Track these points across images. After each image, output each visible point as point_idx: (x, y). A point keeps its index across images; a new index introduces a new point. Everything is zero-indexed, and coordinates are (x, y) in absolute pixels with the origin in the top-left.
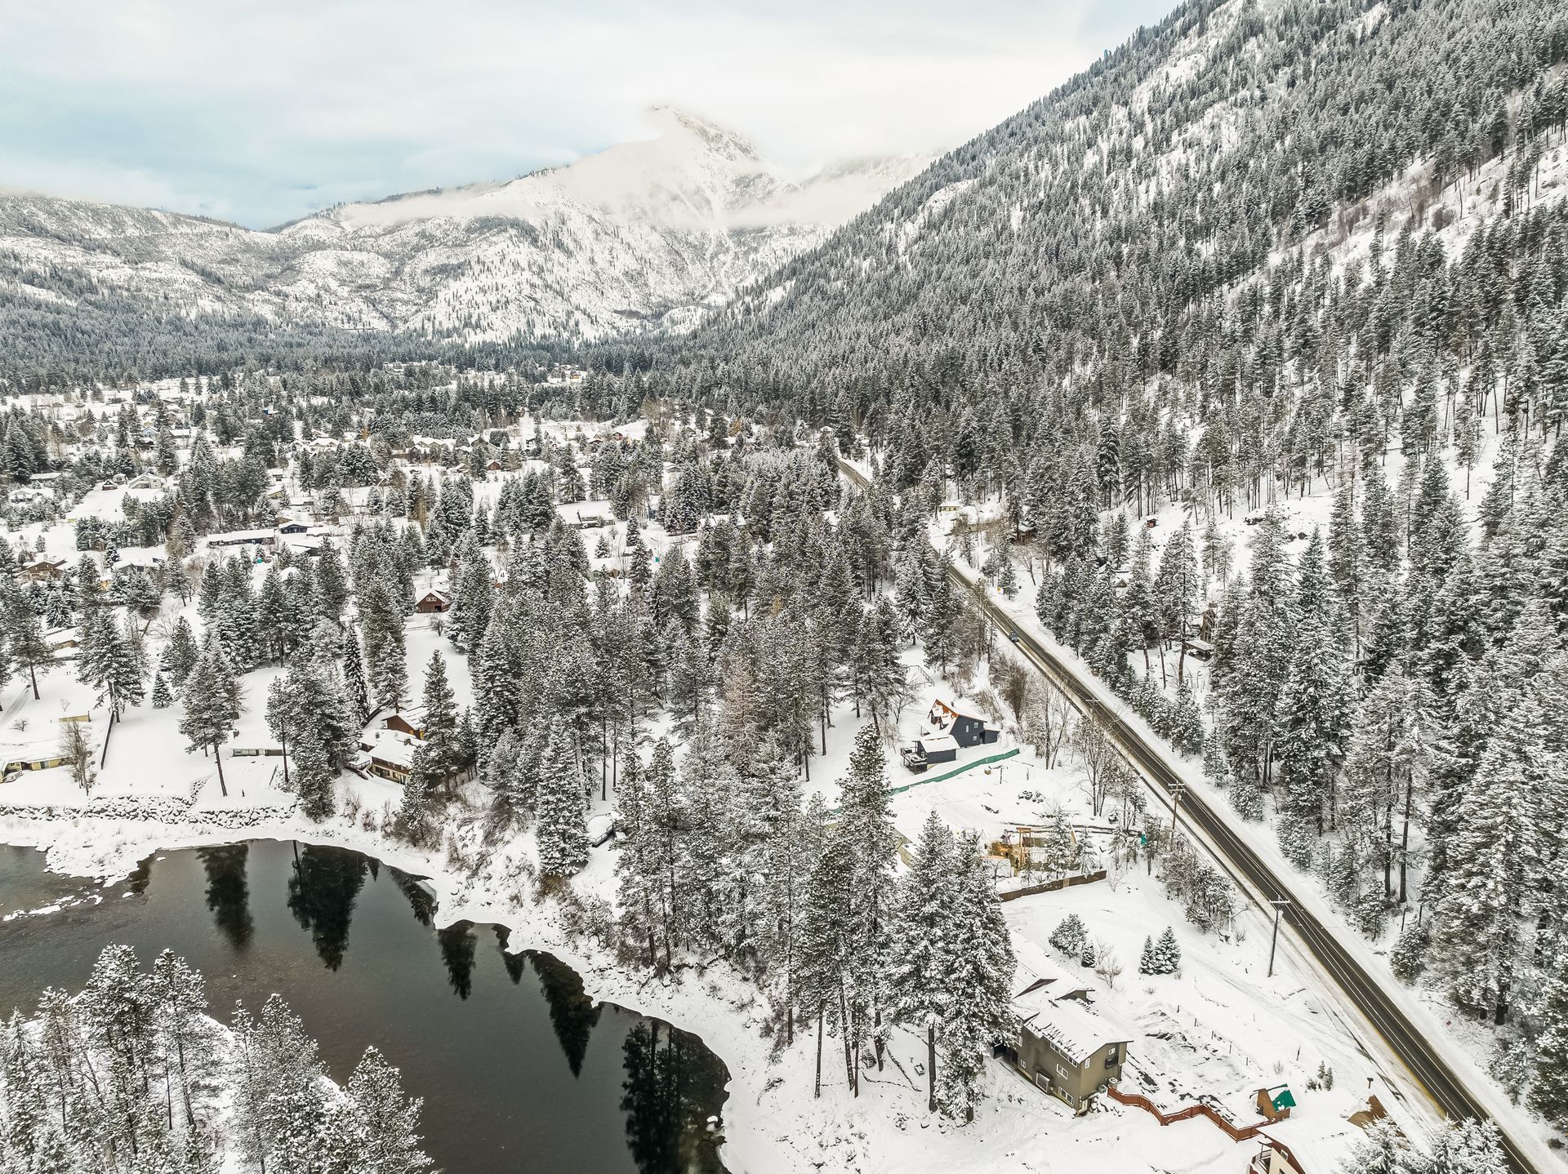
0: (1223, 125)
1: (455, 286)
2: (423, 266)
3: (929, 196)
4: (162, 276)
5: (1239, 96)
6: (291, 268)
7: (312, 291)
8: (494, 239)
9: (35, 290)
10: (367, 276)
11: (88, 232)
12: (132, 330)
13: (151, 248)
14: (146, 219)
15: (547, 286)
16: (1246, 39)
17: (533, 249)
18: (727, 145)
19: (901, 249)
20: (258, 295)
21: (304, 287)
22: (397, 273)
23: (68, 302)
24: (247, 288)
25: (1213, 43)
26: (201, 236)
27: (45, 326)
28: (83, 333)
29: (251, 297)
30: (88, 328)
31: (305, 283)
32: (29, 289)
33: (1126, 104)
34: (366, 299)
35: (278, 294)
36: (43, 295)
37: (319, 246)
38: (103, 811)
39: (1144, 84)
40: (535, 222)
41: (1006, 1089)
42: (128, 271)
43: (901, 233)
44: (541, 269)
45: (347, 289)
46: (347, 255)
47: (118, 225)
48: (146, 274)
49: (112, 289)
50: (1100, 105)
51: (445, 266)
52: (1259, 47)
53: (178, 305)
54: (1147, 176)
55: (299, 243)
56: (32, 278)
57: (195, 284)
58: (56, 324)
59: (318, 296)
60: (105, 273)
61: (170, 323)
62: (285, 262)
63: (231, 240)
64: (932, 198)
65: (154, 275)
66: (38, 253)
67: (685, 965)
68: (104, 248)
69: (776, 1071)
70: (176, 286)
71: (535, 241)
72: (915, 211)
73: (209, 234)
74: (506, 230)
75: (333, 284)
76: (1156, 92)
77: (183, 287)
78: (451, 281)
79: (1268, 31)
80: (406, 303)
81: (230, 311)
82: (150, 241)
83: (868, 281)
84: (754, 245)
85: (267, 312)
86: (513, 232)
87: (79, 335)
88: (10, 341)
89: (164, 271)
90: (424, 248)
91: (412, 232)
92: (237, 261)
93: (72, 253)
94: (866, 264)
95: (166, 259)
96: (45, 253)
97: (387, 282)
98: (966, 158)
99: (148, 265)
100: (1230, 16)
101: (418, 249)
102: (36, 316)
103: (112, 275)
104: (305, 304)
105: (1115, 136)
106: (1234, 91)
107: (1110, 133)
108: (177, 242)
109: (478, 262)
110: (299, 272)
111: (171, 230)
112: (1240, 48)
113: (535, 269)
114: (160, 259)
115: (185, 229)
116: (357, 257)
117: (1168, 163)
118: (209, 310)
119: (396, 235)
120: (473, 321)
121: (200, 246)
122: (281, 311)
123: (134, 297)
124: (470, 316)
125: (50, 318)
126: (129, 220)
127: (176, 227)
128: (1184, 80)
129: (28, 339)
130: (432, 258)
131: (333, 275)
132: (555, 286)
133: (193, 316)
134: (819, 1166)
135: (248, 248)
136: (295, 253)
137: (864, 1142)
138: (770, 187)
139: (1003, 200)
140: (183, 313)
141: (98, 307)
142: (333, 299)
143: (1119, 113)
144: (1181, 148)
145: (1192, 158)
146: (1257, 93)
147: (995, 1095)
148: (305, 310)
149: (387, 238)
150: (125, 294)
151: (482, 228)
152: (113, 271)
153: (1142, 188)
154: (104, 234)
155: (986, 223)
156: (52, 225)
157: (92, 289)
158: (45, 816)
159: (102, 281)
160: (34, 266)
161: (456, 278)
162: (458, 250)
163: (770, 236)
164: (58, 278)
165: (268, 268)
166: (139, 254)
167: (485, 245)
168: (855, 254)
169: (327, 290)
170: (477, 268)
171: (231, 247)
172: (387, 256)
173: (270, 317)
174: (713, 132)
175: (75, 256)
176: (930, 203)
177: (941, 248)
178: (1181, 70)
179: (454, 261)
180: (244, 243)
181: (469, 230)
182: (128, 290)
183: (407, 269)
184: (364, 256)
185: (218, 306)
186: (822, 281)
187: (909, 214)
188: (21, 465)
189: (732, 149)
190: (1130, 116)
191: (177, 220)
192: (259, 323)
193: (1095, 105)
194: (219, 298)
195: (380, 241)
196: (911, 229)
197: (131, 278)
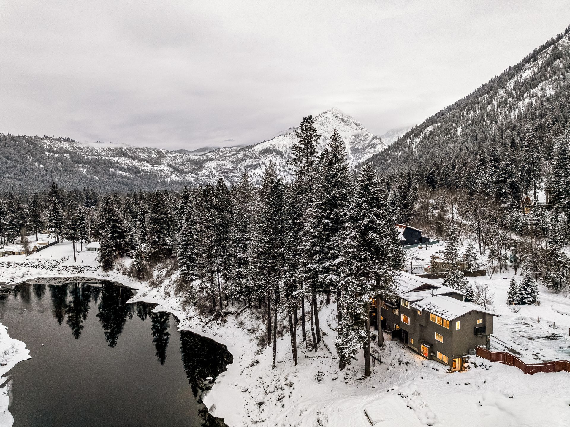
0: (547, 88)
1: (254, 171)
2: (244, 165)
3: (425, 129)
4: (161, 169)
5: (554, 78)
6: (201, 166)
7: (207, 173)
8: (268, 156)
9: (122, 172)
10: (226, 168)
11: (141, 156)
12: (149, 185)
13: (159, 161)
14: (159, 152)
15: (285, 171)
16: (555, 60)
17: (281, 159)
18: (351, 123)
19: (414, 147)
20: (190, 175)
21: (205, 172)
22: (235, 168)
23: (131, 176)
24: (187, 173)
25: (540, 63)
26: (174, 157)
27: (123, 183)
28: (134, 185)
29: (188, 175)
30: (136, 184)
31: (205, 171)
32: (120, 172)
33: (504, 88)
34: (225, 176)
35: (196, 174)
36: (124, 174)
37: (211, 159)
38: (27, 264)
39: (511, 81)
40: (282, 150)
41: (398, 357)
42: (151, 167)
43: (414, 142)
44: (284, 165)
45: (218, 173)
46: (219, 162)
47: (150, 154)
48: (156, 168)
49: (145, 172)
50: (493, 89)
51: (251, 165)
52: (561, 62)
53: (164, 177)
54: (514, 109)
55: (205, 159)
56: (122, 169)
57: (170, 171)
58: (126, 182)
59: (209, 175)
60: (144, 168)
61: (161, 182)
62: (200, 164)
63: (184, 158)
64: (427, 129)
65: (158, 168)
66: (124, 162)
67: (230, 313)
68: (144, 160)
69: (258, 358)
70: (165, 172)
71: (282, 157)
72: (419, 134)
73: (177, 156)
74: (272, 153)
75: (214, 171)
76: (516, 82)
77: (167, 172)
78: (253, 170)
79: (564, 56)
80: (237, 177)
81: (180, 179)
82: (159, 158)
83: (400, 158)
84: (360, 156)
85: (192, 180)
86: (275, 153)
87: (133, 186)
88: (112, 187)
89: (162, 167)
90: (245, 159)
91: (241, 155)
92: (185, 164)
93: (135, 162)
94: (400, 154)
95: (163, 164)
96: (127, 162)
97: (232, 171)
98: (440, 115)
99: (157, 165)
100: (548, 53)
101: (243, 160)
102: (121, 180)
103: (146, 168)
104: (204, 177)
105: (500, 99)
106: (551, 76)
107: (498, 98)
108: (167, 159)
109: (262, 163)
110: (204, 167)
111: (166, 155)
112: (552, 63)
113: (281, 165)
114: (161, 163)
115: (170, 155)
116: (223, 162)
117: (523, 103)
118: (174, 179)
119: (236, 156)
120: (259, 182)
121: (174, 160)
122: (197, 180)
123: (151, 175)
124: (258, 181)
125: (125, 180)
126: (153, 152)
127: (167, 154)
128: (528, 77)
129: (118, 187)
130: (247, 163)
131: (214, 168)
132: (288, 171)
133: (168, 181)
134: (260, 404)
135: (189, 160)
136: (203, 162)
137: (291, 388)
138: (367, 137)
139: (454, 126)
140: (166, 180)
141: (140, 178)
142: (214, 176)
143: (501, 91)
144: (528, 98)
145: (534, 101)
146: (561, 77)
147: (389, 362)
148: (204, 179)
149: (233, 157)
150: (149, 174)
151: (264, 152)
152: (147, 167)
153: (512, 113)
154: (145, 156)
155: (447, 134)
156: (130, 154)
157: (139, 172)
158: (6, 266)
159: (142, 170)
160: (123, 165)
161: (255, 169)
162: (256, 160)
163: (366, 153)
164: (130, 169)
165: (194, 167)
166: (155, 162)
167: (265, 158)
168: (396, 151)
169: (212, 173)
170: (262, 165)
171: (183, 160)
172: (232, 162)
173: (193, 181)
174: (346, 119)
175: (136, 163)
176: (425, 131)
177: (429, 144)
178: (527, 74)
179: (254, 163)
180: (188, 159)
181: (260, 153)
182: (150, 173)
183: (239, 166)
184: (225, 162)
185: (177, 178)
186: (383, 161)
187: (417, 135)
188: (88, 202)
189: (353, 125)
190: (506, 92)
191: (168, 152)
192: (190, 183)
193: (491, 90)
194: (177, 176)
195: (231, 158)
196: (417, 140)
197: (151, 169)
